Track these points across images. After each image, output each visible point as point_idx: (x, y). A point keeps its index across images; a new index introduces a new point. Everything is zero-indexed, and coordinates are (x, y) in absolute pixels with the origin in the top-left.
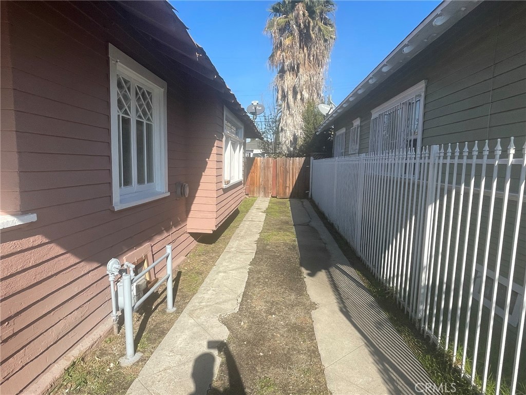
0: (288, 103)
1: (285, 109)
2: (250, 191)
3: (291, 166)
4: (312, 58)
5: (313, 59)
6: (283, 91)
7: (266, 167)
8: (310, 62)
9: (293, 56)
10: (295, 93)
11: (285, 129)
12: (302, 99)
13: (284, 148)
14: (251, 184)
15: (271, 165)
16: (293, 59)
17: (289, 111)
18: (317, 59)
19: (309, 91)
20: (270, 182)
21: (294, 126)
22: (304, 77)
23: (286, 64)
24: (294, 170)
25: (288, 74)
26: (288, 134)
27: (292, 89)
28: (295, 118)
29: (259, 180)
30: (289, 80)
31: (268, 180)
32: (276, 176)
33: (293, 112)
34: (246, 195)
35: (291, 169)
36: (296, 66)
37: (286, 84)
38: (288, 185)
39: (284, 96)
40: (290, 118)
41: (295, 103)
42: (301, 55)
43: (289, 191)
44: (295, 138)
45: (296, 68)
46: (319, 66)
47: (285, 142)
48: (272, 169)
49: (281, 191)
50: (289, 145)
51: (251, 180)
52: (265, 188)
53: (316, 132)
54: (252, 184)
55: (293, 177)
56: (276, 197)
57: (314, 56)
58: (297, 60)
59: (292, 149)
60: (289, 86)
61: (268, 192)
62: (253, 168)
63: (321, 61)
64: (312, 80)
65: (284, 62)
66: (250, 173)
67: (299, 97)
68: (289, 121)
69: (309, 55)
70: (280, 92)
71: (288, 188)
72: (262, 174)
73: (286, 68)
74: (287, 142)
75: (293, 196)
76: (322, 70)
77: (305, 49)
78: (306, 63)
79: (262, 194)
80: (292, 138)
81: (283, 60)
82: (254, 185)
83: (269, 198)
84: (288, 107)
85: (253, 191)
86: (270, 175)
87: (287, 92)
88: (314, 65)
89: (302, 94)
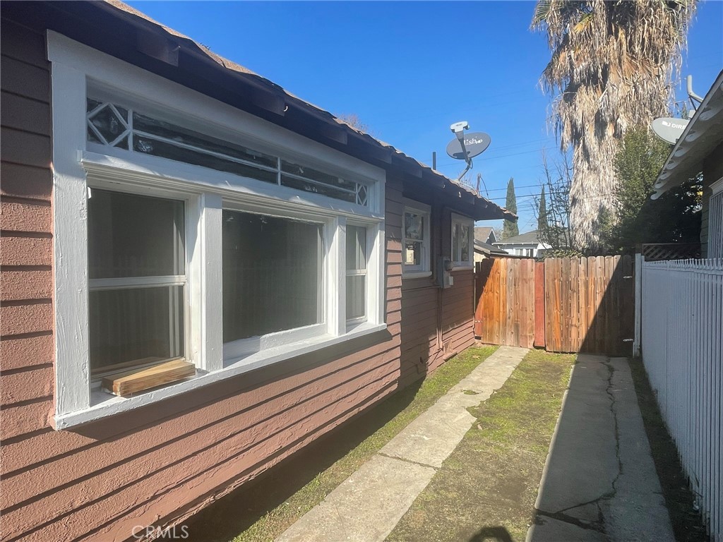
0: (584, 146)
1: (581, 158)
2: (484, 330)
3: (582, 277)
4: (637, 49)
5: (642, 49)
6: (574, 126)
7: (520, 279)
8: (633, 57)
9: (592, 54)
10: (600, 125)
11: (581, 198)
12: (617, 135)
13: (579, 237)
14: (486, 317)
15: (532, 275)
16: (594, 58)
17: (589, 162)
18: (652, 47)
19: (634, 115)
20: (531, 313)
21: (601, 191)
22: (618, 88)
23: (577, 70)
24: (591, 287)
25: (584, 90)
26: (588, 208)
27: (593, 117)
28: (601, 175)
29: (504, 306)
30: (587, 102)
31: (524, 309)
32: (543, 300)
33: (598, 163)
34: (477, 338)
35: (582, 283)
36: (600, 71)
37: (579, 111)
38: (574, 322)
39: (577, 136)
40: (592, 177)
41: (600, 144)
42: (612, 49)
43: (579, 334)
44: (602, 211)
45: (600, 75)
46: (656, 61)
47: (582, 223)
48: (533, 284)
49: (556, 334)
50: (589, 231)
51: (485, 309)
52: (517, 326)
53: (649, 196)
54: (489, 316)
55: (587, 303)
56: (545, 348)
57: (643, 43)
58: (601, 59)
59: (596, 238)
60: (586, 113)
61: (526, 336)
62: (490, 281)
63: (663, 48)
64: (640, 91)
65: (572, 68)
66: (484, 293)
67: (610, 131)
68: (588, 183)
69: (631, 43)
70: (567, 127)
71: (574, 330)
72: (510, 295)
73: (577, 78)
74: (585, 224)
75: (588, 348)
76: (664, 67)
78: (625, 61)
79: (511, 339)
80: (595, 216)
81: (571, 64)
82: (491, 317)
83: (526, 351)
84: (586, 154)
85: (491, 332)
86: (530, 297)
87: (583, 128)
88: (645, 61)
89: (615, 127)
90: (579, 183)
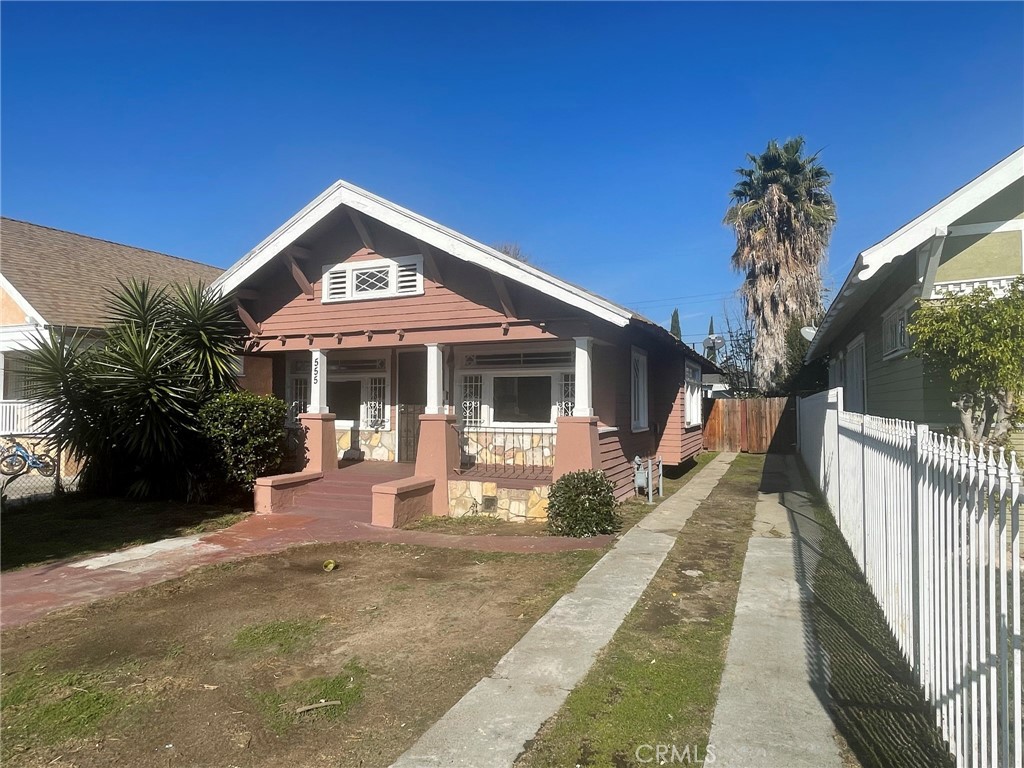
0: (763, 318)
1: (761, 326)
2: (709, 443)
3: (768, 409)
4: (798, 253)
5: (801, 254)
6: (755, 302)
7: (731, 412)
8: (796, 258)
9: (768, 255)
10: (774, 304)
11: (762, 355)
12: (786, 311)
13: (762, 383)
14: (710, 435)
15: (739, 409)
16: (769, 258)
17: (767, 329)
18: (807, 253)
19: (797, 299)
20: (739, 432)
21: (776, 351)
22: (787, 280)
23: (758, 266)
24: (773, 415)
25: (763, 278)
26: (767, 363)
27: (769, 298)
28: (776, 340)
29: (722, 428)
30: (765, 287)
31: (734, 429)
32: (746, 423)
33: (773, 330)
34: (705, 448)
35: (768, 413)
36: (774, 267)
37: (759, 293)
38: (764, 436)
39: (758, 309)
40: (770, 340)
41: (775, 317)
42: (781, 252)
43: (766, 443)
44: (777, 366)
45: (773, 270)
46: (810, 263)
47: (763, 374)
48: (739, 414)
49: (754, 444)
50: (769, 379)
52: (730, 440)
53: (803, 363)
54: (713, 434)
55: (771, 424)
56: (747, 452)
57: (801, 250)
58: (774, 259)
59: (774, 384)
60: (765, 295)
61: (736, 446)
62: (713, 412)
63: (814, 256)
64: (801, 283)
65: (754, 264)
66: (709, 421)
67: (781, 308)
68: (767, 344)
69: (793, 250)
70: (751, 303)
71: (764, 440)
72: (726, 421)
73: (757, 270)
74: (766, 374)
75: (772, 450)
76: (815, 267)
77: (787, 243)
78: (791, 261)
79: (727, 448)
80: (773, 368)
81: (754, 260)
82: (714, 435)
83: (737, 454)
84: (765, 324)
85: (714, 444)
86: (738, 421)
87: (762, 303)
88: (802, 262)
89: (785, 305)
90: (760, 344)
